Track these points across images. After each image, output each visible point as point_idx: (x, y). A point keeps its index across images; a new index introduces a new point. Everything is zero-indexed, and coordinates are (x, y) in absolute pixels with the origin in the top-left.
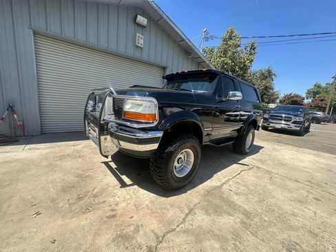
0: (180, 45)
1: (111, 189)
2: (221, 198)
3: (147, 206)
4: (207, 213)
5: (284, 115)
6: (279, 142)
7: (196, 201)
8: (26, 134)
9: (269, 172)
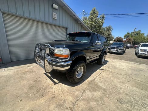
0: (73, 18)
1: (50, 85)
2: (95, 85)
3: (67, 91)
4: (90, 91)
5: (116, 47)
6: (114, 58)
7: (85, 87)
8: (4, 63)
9: (111, 72)
